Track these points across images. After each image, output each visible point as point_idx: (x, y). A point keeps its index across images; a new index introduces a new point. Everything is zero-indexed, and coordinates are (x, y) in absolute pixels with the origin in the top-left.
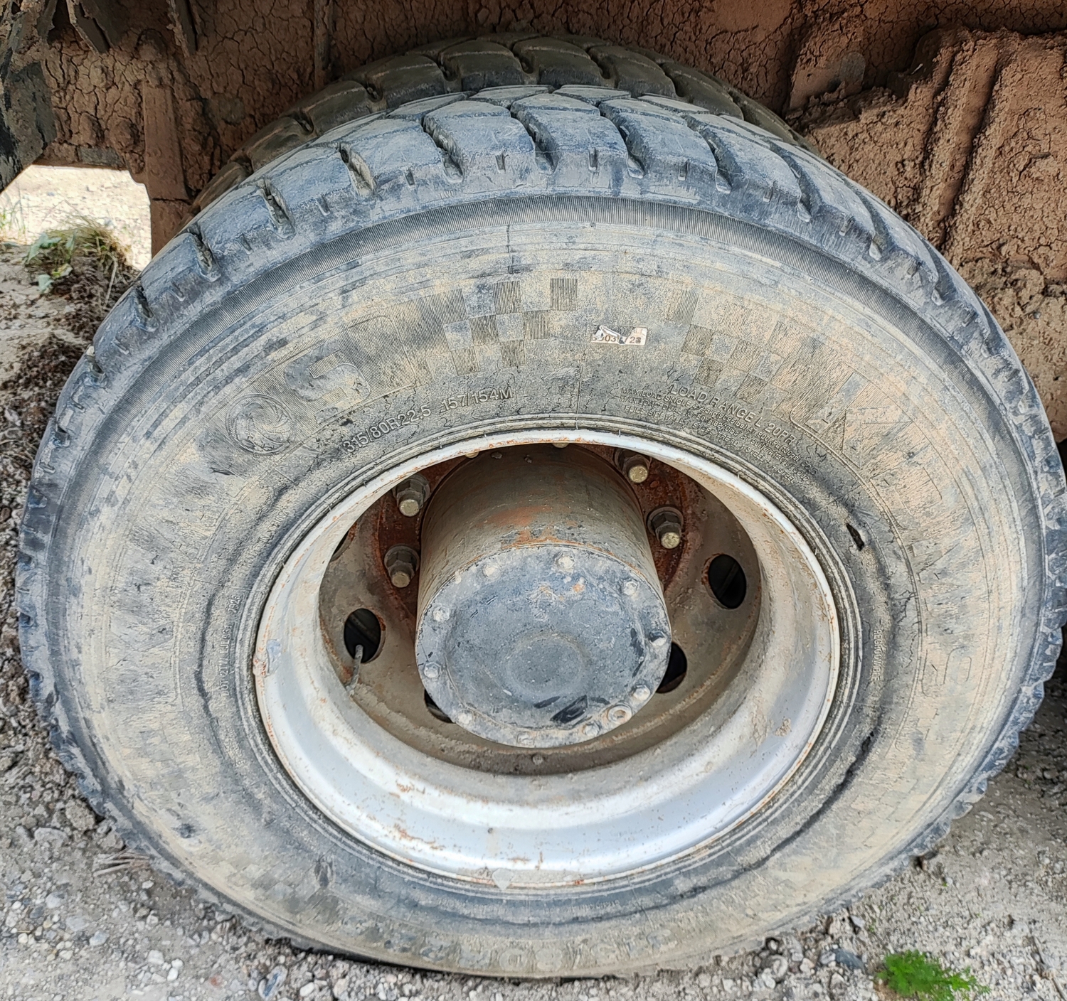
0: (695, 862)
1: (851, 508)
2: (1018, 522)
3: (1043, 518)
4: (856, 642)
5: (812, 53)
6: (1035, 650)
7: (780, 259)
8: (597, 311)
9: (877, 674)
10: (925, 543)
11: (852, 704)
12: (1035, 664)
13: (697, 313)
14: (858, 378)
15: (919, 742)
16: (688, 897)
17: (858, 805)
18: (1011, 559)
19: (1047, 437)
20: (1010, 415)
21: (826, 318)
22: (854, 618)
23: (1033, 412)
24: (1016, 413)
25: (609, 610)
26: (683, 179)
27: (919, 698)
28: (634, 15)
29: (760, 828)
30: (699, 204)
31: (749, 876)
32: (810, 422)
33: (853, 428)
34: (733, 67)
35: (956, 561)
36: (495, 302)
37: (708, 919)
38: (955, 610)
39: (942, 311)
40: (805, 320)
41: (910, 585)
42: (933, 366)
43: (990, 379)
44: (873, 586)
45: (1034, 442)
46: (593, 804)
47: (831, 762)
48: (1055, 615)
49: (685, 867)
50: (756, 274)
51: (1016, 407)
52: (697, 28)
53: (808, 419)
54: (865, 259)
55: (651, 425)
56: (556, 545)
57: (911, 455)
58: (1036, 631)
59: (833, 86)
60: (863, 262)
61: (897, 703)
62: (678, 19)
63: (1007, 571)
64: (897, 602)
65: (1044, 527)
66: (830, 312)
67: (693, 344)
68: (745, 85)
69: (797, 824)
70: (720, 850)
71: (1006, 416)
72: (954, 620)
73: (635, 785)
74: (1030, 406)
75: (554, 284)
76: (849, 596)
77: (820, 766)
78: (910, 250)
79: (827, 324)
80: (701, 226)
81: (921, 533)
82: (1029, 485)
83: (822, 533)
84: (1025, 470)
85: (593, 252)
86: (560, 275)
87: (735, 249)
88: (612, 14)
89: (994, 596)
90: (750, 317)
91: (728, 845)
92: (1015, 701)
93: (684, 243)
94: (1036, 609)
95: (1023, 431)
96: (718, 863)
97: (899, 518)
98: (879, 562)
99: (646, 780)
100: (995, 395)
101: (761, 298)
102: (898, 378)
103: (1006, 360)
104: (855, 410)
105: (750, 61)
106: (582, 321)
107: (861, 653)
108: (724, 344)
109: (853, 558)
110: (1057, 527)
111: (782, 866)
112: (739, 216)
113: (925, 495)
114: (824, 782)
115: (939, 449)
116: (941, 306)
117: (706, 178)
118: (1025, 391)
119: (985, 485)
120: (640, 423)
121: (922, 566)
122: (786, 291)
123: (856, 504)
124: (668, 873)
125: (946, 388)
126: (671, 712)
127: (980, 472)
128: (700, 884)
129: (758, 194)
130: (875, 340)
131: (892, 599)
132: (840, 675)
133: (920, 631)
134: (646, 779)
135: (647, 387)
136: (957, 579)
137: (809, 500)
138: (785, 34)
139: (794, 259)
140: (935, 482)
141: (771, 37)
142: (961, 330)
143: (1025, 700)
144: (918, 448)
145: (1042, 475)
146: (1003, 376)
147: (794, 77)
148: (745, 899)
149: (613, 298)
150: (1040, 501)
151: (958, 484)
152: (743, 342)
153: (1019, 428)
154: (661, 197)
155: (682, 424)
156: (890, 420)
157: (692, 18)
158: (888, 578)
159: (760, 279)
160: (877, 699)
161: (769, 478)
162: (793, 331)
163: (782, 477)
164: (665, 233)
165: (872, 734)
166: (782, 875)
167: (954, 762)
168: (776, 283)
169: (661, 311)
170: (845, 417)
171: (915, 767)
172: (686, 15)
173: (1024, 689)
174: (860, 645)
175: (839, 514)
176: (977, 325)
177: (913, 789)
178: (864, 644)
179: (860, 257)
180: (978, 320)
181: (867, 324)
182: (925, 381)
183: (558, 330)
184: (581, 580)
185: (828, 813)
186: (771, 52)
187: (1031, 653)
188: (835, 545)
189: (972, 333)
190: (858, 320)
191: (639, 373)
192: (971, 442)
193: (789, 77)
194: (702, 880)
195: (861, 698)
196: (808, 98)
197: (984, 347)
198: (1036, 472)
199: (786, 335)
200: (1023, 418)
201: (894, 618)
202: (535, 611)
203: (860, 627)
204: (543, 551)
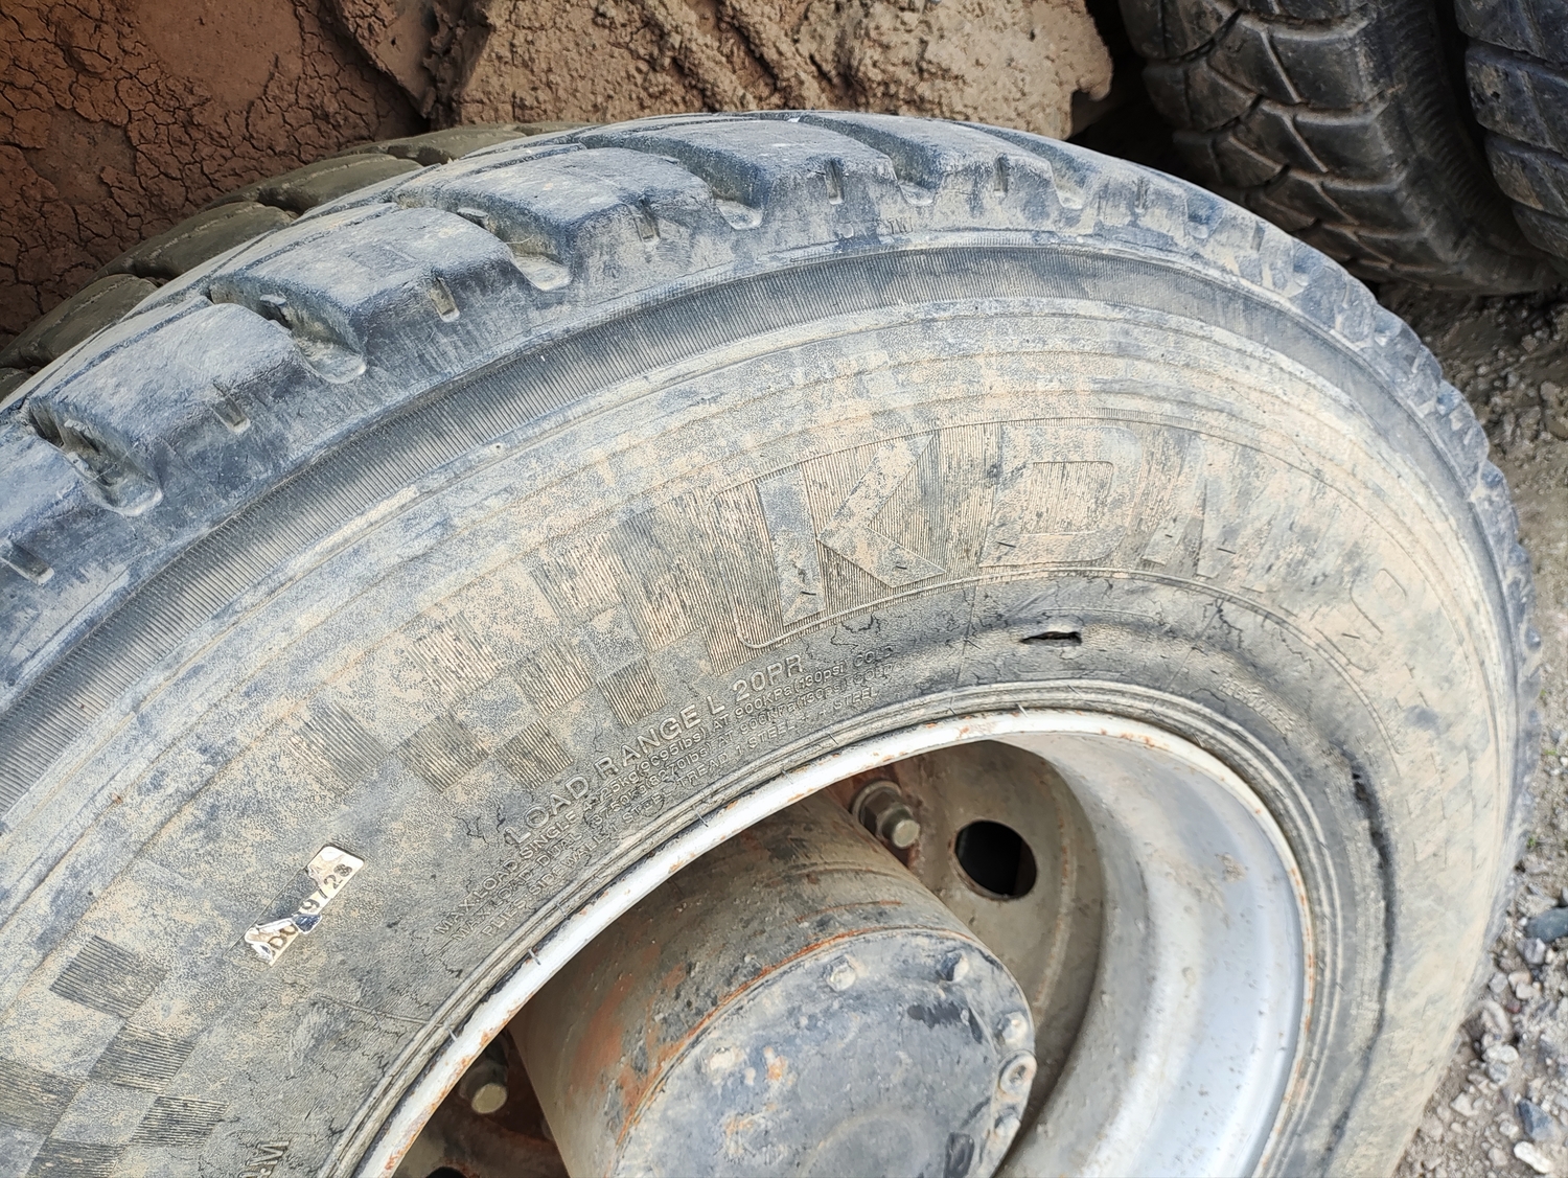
0: (1304, 1107)
1: (1002, 622)
2: (1250, 347)
3: (1275, 297)
4: (1211, 722)
5: (363, 17)
6: (1440, 445)
7: (399, 483)
8: (205, 928)
9: (1283, 720)
10: (1158, 536)
11: (1290, 778)
12: (1457, 460)
13: (378, 728)
14: (773, 484)
15: (1424, 718)
16: (1337, 1142)
17: (1424, 851)
18: (1296, 401)
19: (1158, 193)
20: (1068, 232)
21: (606, 473)
22: (1174, 705)
23: (1096, 187)
24: (1071, 219)
25: (850, 1036)
26: (50, 574)
27: (1369, 683)
28: (132, 207)
29: (1337, 998)
30: (135, 573)
31: (1381, 1047)
32: (788, 617)
33: (861, 546)
34: (310, 130)
35: (1227, 503)
36: (16, 1126)
37: (1385, 1130)
38: (1298, 551)
39: (776, 225)
40: (570, 516)
41: (1201, 598)
42: (867, 319)
43: (976, 223)
44: (1152, 653)
45: (1146, 221)
46: (1105, 1152)
47: (1341, 855)
48: (1420, 378)
49: (1297, 1124)
50: (390, 552)
51: (1062, 211)
52: (217, 140)
53: (778, 617)
54: (546, 306)
55: (564, 894)
56: (680, 1059)
57: (994, 473)
58: (1417, 426)
59: (432, 24)
60: (550, 314)
61: (1348, 717)
62: (184, 154)
63: (1309, 422)
64: (1211, 632)
65: (1287, 305)
66: (598, 453)
67: (441, 764)
68: (347, 132)
69: (1376, 949)
70: (1317, 1066)
71: (1063, 241)
72: (1312, 562)
73: (1128, 1076)
74: (1081, 182)
75: (67, 989)
76: (1135, 696)
77: (1332, 872)
78: (604, 200)
79: (620, 476)
80: (189, 599)
81: (1138, 532)
82: (1207, 283)
83: (1001, 686)
84: (1177, 272)
85: (61, 870)
86: (56, 965)
87: (300, 563)
88: (108, 233)
89: (1329, 472)
90: (476, 626)
91: (1321, 1052)
92: (1477, 523)
93: (198, 660)
94: (1390, 404)
95: (1113, 230)
96: (1331, 1078)
97: (1085, 554)
98: (1124, 624)
99: (1134, 1058)
100: (1012, 236)
101: (452, 577)
102: (836, 404)
103: (966, 170)
104: (832, 525)
105: (317, 102)
106: (204, 967)
107: (1234, 726)
108: (492, 706)
109: (1081, 661)
110: (1304, 281)
111: (1406, 996)
112: (231, 504)
113: (1082, 488)
114: (1357, 880)
115: (1026, 413)
116: (765, 221)
117: (84, 525)
118: (1049, 175)
119: (1149, 367)
120: (541, 913)
121: (1189, 562)
122: (478, 515)
123: (1001, 611)
124: (1286, 1150)
125: (928, 323)
126: (1063, 910)
127: (1121, 363)
128: (1334, 1118)
129: (208, 437)
130: (727, 401)
131: (1198, 636)
132: (1236, 769)
133: (1281, 622)
134: (1131, 1056)
135: (470, 883)
136: (1258, 518)
137: (930, 680)
138: (315, 30)
139: (425, 452)
140: (1075, 457)
141: (307, 51)
142: (842, 215)
143: (1486, 505)
144: (992, 450)
145: (1209, 248)
146: (990, 194)
147: (380, 65)
148: (1404, 1067)
149: (198, 883)
150: (1245, 283)
151: (1110, 417)
152: (520, 665)
153: (1101, 232)
154: (54, 647)
155: (607, 837)
156: (901, 472)
157: (196, 134)
158: (1161, 624)
159: (408, 552)
160: (1317, 741)
161: (836, 728)
162: (575, 555)
163: (851, 707)
164: (143, 688)
165: (1355, 777)
166: (1417, 1003)
167: (1485, 677)
168: (445, 524)
169: (310, 799)
170: (828, 550)
171: (1450, 742)
172: (186, 139)
173: (1473, 499)
174: (1222, 719)
175: (993, 645)
176: (857, 177)
177: (1471, 760)
178: (1225, 713)
179: (534, 314)
180: (850, 166)
181: (686, 395)
182: (883, 356)
183: (194, 1021)
184: (769, 1055)
185: (1399, 897)
186: (327, 67)
187: (1439, 456)
188: (1039, 675)
189: (866, 197)
190: (662, 405)
191: (421, 891)
192: (1057, 342)
193: (374, 68)
194: (1334, 1111)
195: (1294, 761)
196: (422, 68)
197: (909, 189)
198: (1196, 256)
199: (572, 574)
200: (1090, 212)
201: (1227, 649)
202: (759, 1159)
203: (1194, 706)
204: (673, 1086)
